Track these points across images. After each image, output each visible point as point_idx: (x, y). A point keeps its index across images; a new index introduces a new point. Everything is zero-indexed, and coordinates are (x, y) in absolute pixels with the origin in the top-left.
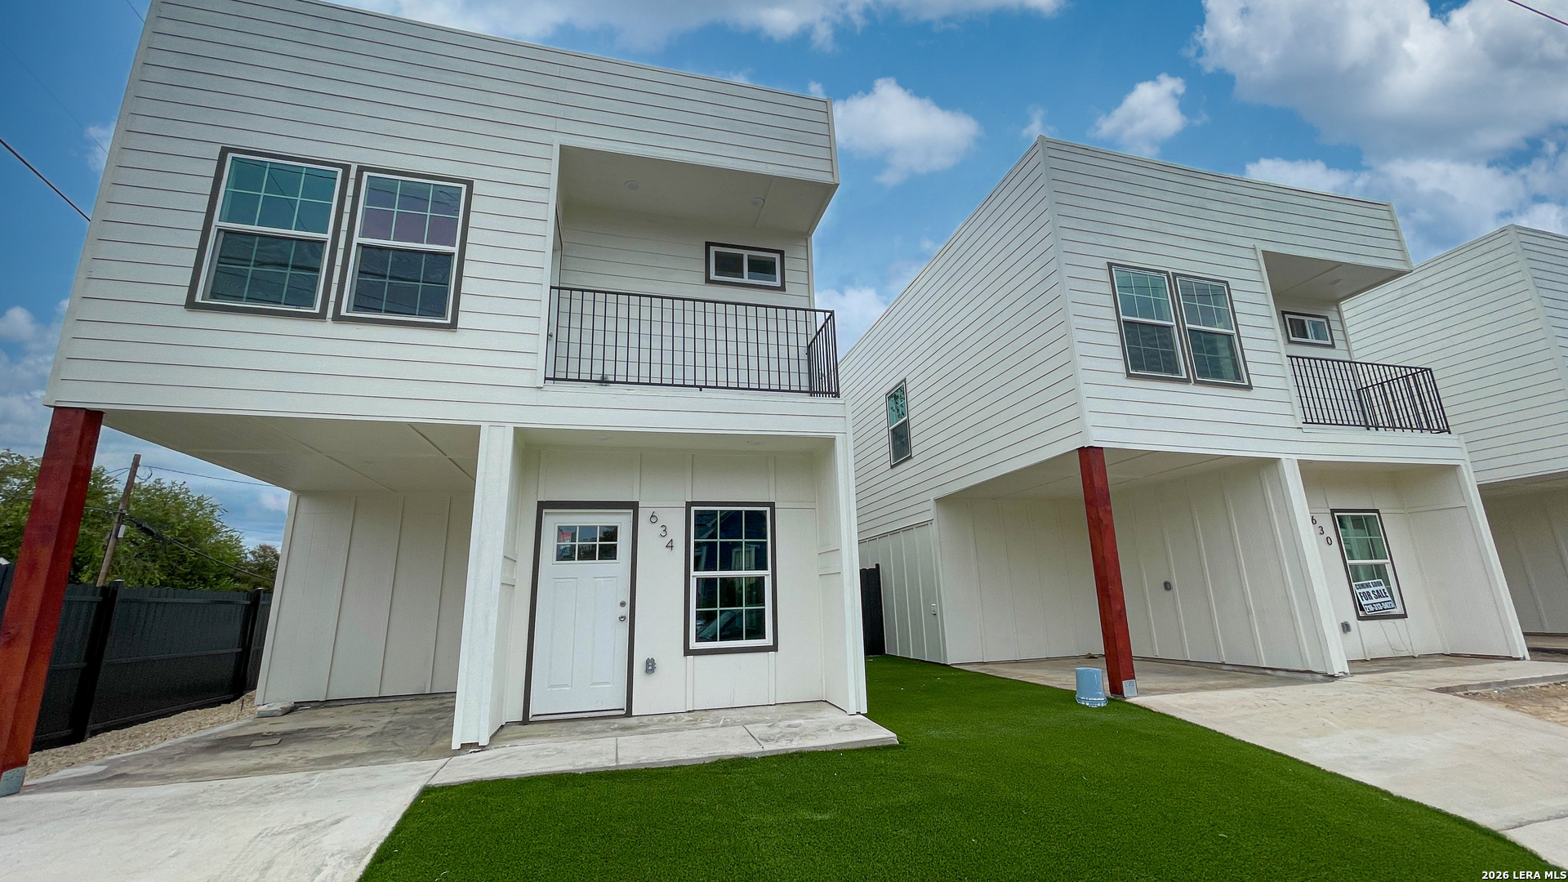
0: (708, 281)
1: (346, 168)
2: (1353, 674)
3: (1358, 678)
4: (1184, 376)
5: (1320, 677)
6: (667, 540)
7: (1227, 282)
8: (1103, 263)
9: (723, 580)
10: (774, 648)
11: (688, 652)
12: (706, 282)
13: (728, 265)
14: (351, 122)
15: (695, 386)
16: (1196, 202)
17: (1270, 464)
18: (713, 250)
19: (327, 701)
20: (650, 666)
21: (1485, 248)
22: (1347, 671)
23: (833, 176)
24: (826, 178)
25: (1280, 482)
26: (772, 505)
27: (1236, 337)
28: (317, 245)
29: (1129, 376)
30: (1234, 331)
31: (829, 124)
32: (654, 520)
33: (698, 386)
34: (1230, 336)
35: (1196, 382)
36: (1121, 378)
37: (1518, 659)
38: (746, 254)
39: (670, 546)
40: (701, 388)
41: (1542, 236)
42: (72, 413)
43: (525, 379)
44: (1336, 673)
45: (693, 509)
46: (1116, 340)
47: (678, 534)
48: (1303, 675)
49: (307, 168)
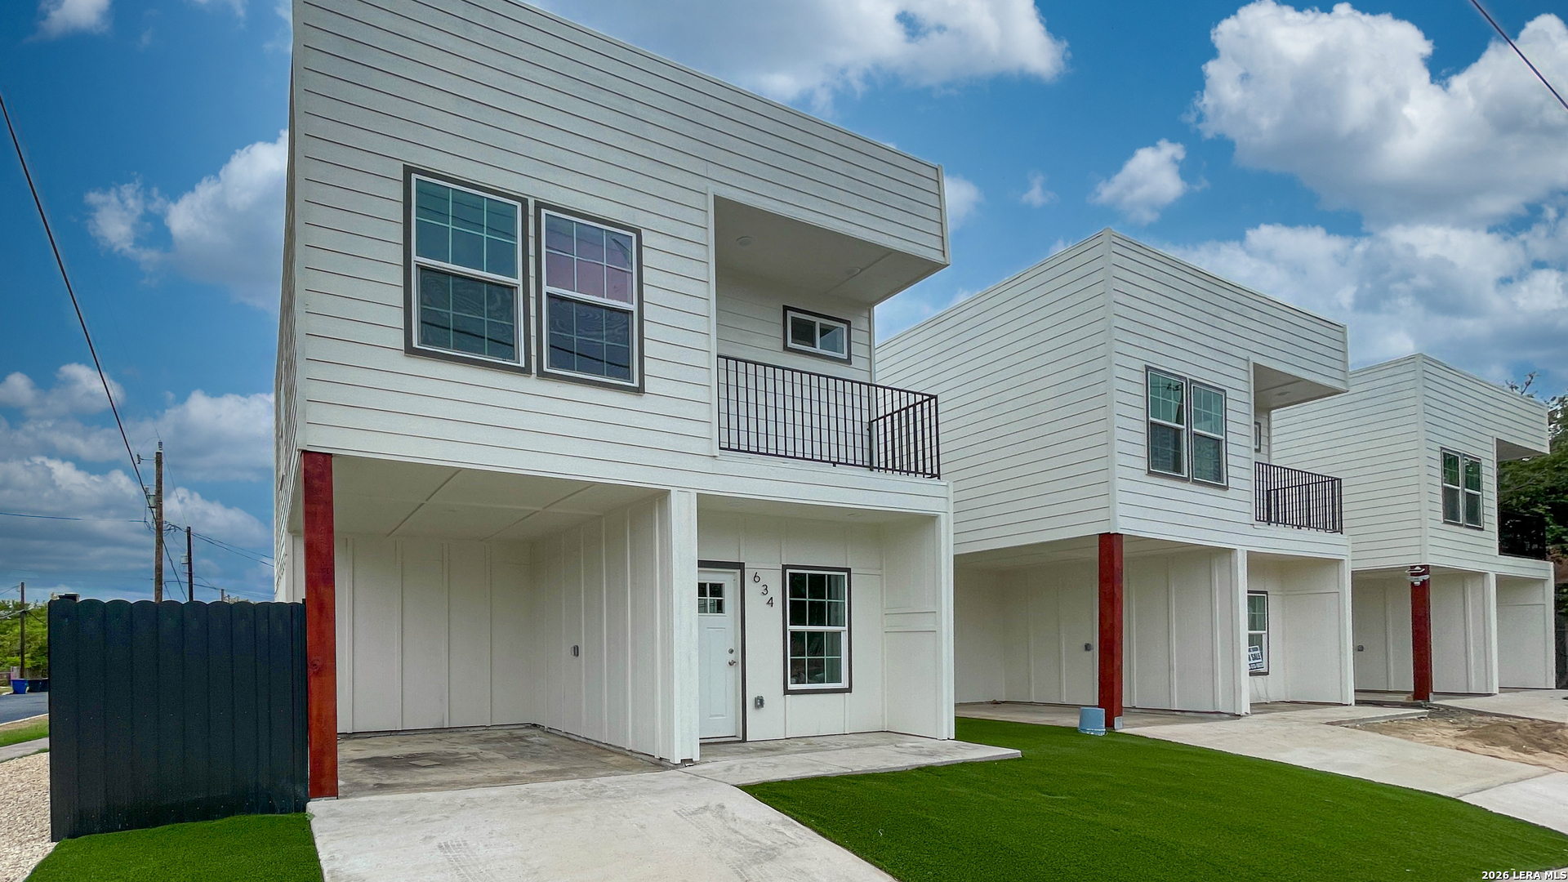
0: (786, 348)
1: (524, 202)
2: (1253, 714)
3: (1255, 717)
4: (1186, 476)
5: (1227, 716)
6: (768, 597)
7: (1225, 391)
8: (1140, 366)
9: (811, 634)
10: (849, 690)
11: (787, 692)
12: (784, 350)
13: (803, 332)
14: (521, 145)
15: (830, 462)
16: (1213, 310)
17: (1229, 552)
18: (790, 314)
19: (353, 733)
20: (760, 702)
21: (1390, 372)
22: (1249, 712)
23: (944, 256)
24: (936, 257)
25: (1232, 569)
26: (848, 570)
27: (1224, 442)
28: (506, 290)
29: (1150, 473)
30: (1223, 438)
31: (940, 196)
32: (757, 579)
33: (832, 462)
34: (1219, 441)
35: (1194, 481)
36: (1142, 475)
37: (1347, 705)
38: (818, 321)
39: (770, 602)
40: (834, 464)
41: (1433, 364)
42: (320, 458)
43: (701, 447)
44: (1243, 713)
45: (788, 571)
46: (1142, 439)
47: (776, 592)
48: (1210, 715)
49: (488, 198)
